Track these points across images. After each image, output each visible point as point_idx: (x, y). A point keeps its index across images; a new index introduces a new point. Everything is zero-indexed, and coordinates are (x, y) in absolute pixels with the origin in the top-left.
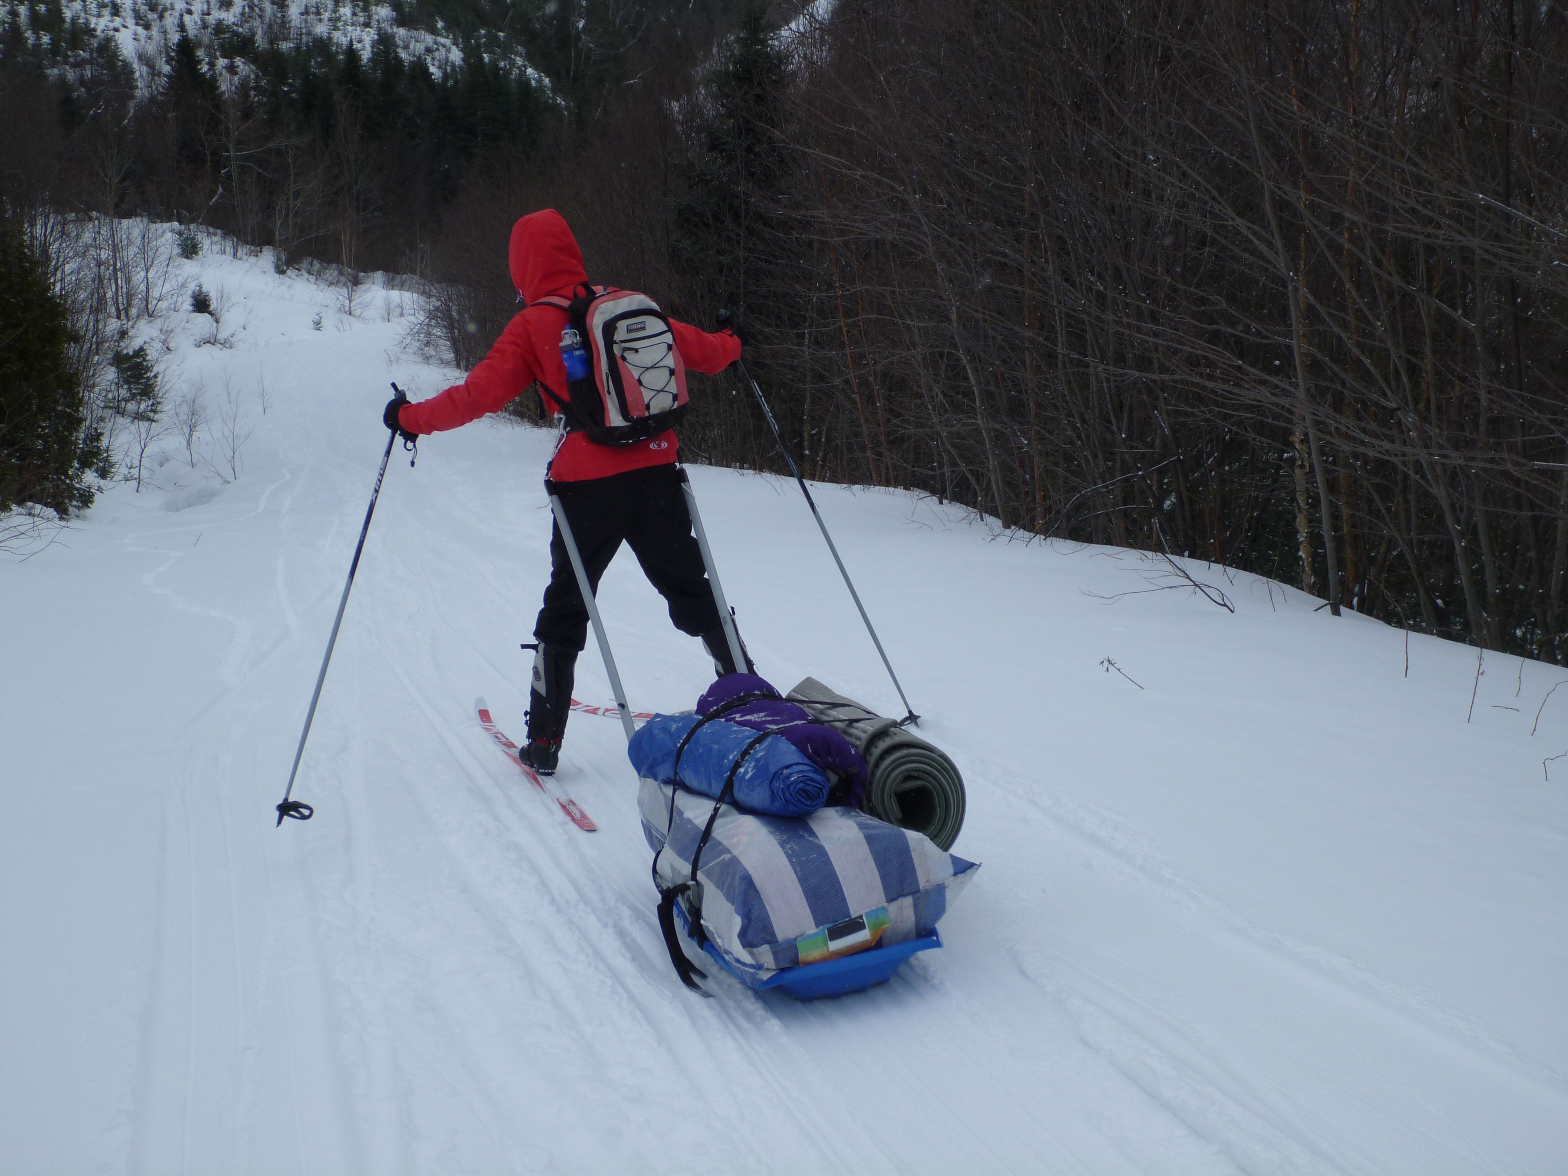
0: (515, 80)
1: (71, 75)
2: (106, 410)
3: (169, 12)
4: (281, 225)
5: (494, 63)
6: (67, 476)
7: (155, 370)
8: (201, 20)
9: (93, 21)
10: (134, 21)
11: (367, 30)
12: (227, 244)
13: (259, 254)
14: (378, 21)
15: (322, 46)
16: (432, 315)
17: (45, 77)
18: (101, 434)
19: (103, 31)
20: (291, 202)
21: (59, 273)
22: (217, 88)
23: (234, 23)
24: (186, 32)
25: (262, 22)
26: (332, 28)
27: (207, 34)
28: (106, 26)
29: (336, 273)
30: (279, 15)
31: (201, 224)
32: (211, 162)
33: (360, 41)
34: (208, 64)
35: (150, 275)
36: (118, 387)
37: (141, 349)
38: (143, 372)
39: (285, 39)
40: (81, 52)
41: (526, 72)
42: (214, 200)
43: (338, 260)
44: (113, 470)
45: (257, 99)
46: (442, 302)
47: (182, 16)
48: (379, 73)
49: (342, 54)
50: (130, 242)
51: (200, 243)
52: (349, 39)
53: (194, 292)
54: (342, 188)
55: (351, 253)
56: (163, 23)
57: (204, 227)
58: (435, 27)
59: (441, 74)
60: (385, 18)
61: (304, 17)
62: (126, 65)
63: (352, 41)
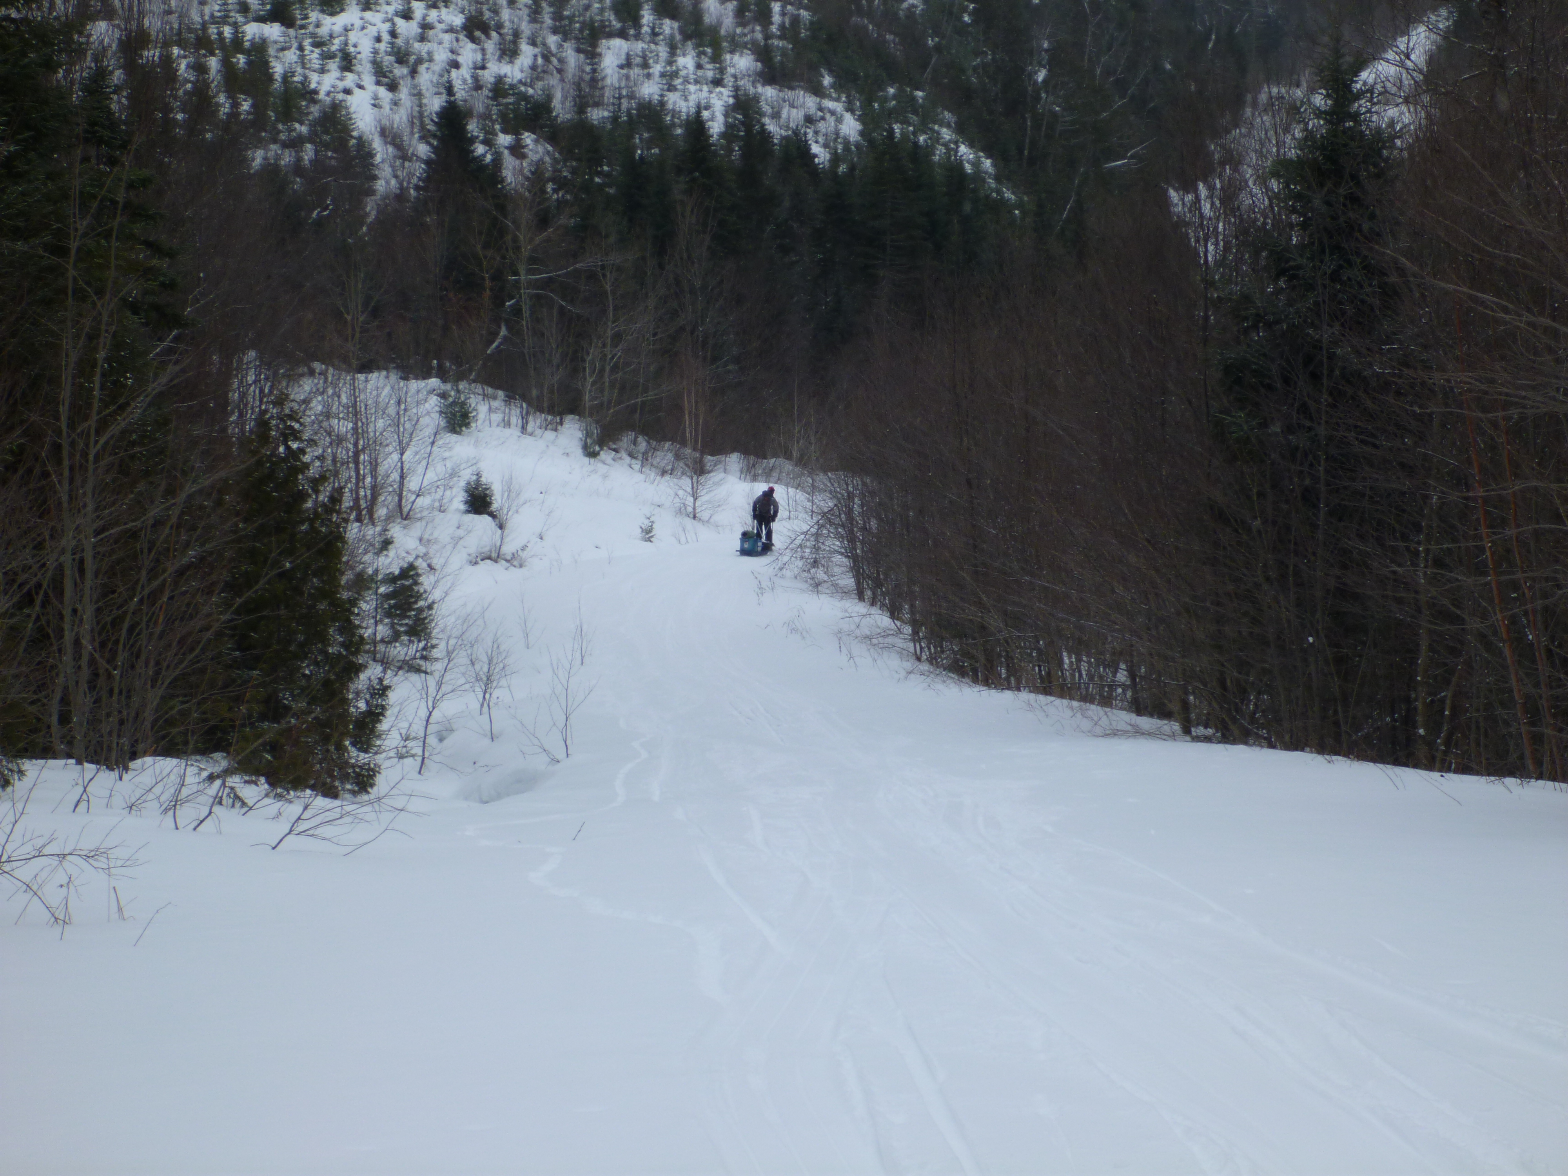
0: (941, 165)
1: (284, 160)
3: (426, 65)
4: (593, 384)
5: (910, 140)
7: (429, 598)
8: (472, 77)
9: (314, 79)
10: (374, 78)
11: (718, 90)
12: (513, 412)
13: (559, 427)
14: (735, 76)
15: (651, 114)
16: (822, 519)
17: (245, 164)
19: (329, 94)
20: (608, 349)
22: (500, 179)
23: (520, 82)
24: (452, 94)
25: (562, 80)
26: (666, 87)
27: (482, 98)
28: (333, 87)
29: (671, 457)
30: (588, 68)
31: (474, 381)
32: (491, 289)
33: (707, 108)
34: (484, 143)
35: (406, 458)
37: (411, 566)
38: (413, 600)
39: (597, 105)
40: (297, 124)
41: (956, 151)
42: (494, 346)
43: (676, 437)
45: (556, 195)
46: (838, 500)
47: (445, 70)
48: (736, 155)
49: (680, 126)
50: (379, 409)
51: (474, 410)
52: (692, 103)
53: (468, 483)
54: (682, 329)
55: (697, 424)
56: (416, 81)
57: (479, 386)
58: (820, 84)
59: (828, 156)
60: (744, 72)
61: (624, 71)
62: (362, 143)
63: (696, 107)
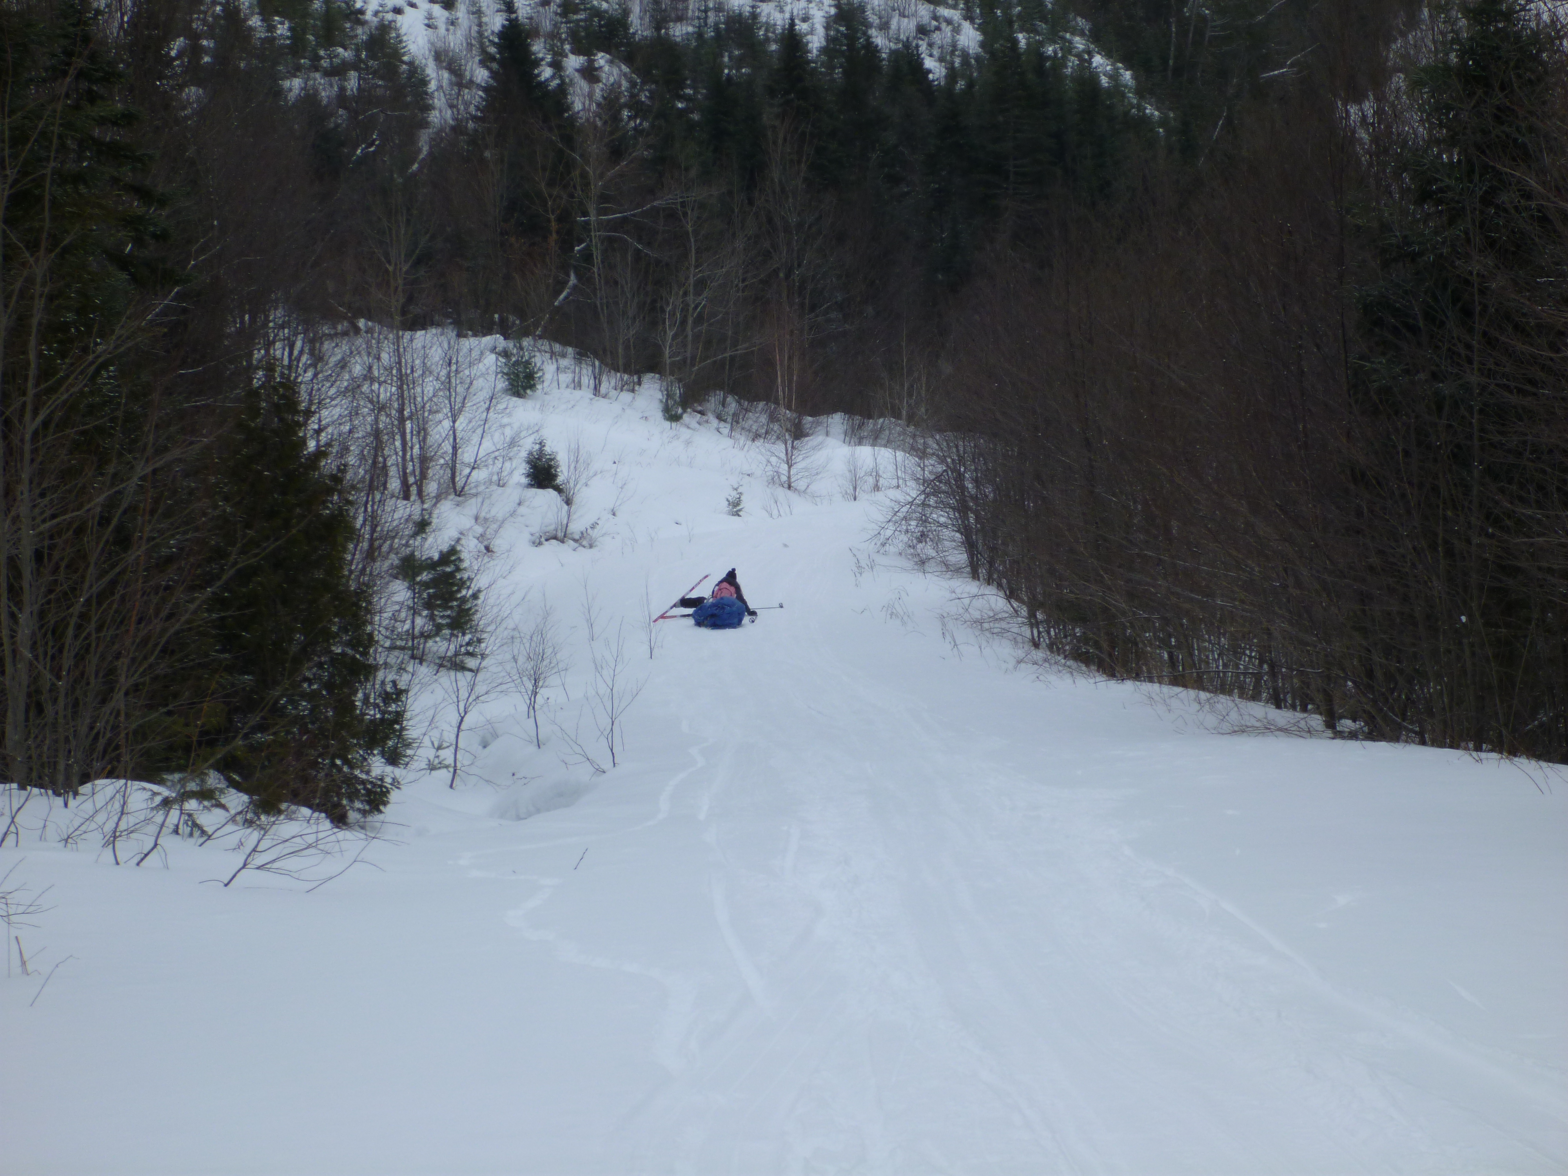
0: (1071, 76)
1: (325, 90)
2: (394, 653)
4: (675, 337)
5: (1035, 49)
15: (742, 29)
16: (929, 488)
17: (281, 94)
19: (376, 13)
20: (690, 298)
22: (567, 106)
24: (515, 13)
27: (549, 15)
29: (764, 418)
31: (540, 337)
32: (558, 232)
33: (805, 19)
34: (551, 65)
35: (459, 426)
36: (414, 614)
37: (453, 550)
38: (455, 588)
39: (680, 19)
40: (341, 49)
41: (1091, 63)
42: (562, 297)
43: (769, 396)
44: (409, 752)
45: (633, 123)
46: (946, 465)
48: (838, 73)
49: (776, 41)
50: (427, 371)
51: (539, 370)
52: (787, 15)
53: (531, 453)
54: (775, 272)
55: (790, 381)
57: (546, 342)
59: (944, 72)
62: (414, 68)
63: (792, 19)
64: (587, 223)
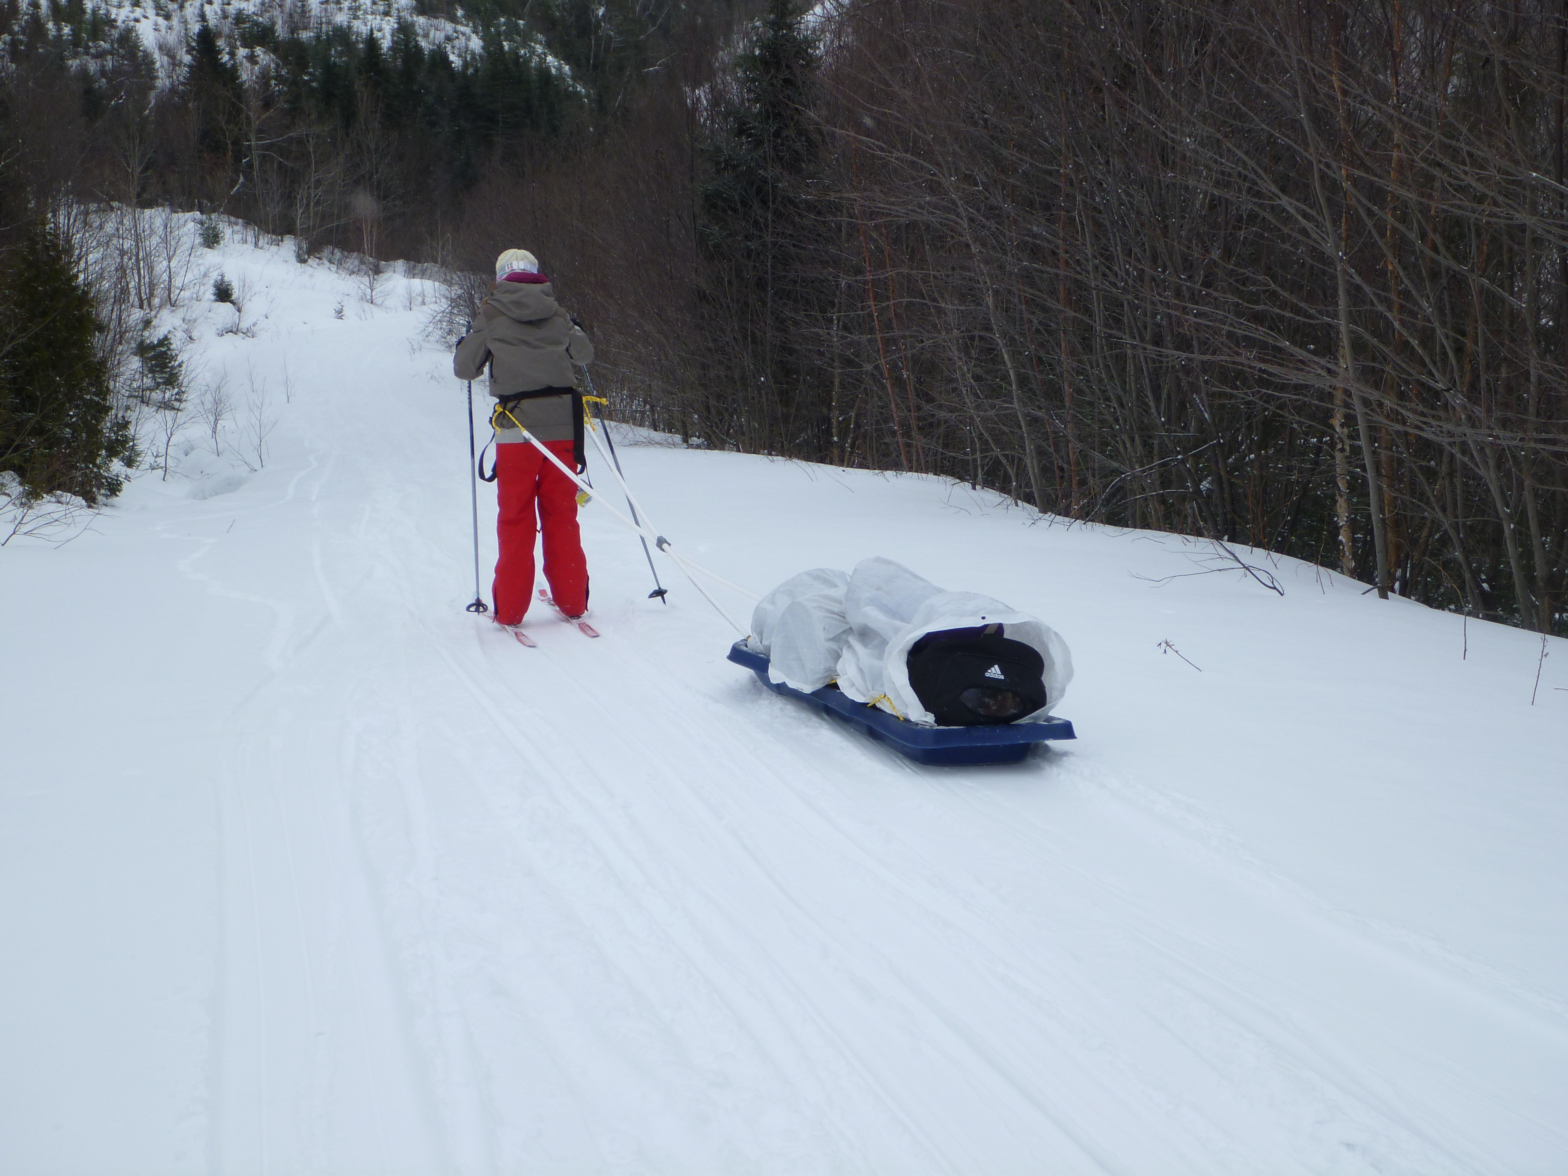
0: (535, 69)
1: (93, 66)
2: (131, 399)
4: (303, 213)
5: (515, 52)
6: (95, 465)
7: (179, 359)
8: (221, 10)
9: (114, 12)
10: (155, 11)
11: (387, 18)
12: (249, 233)
13: (280, 243)
14: (398, 10)
15: (342, 35)
16: (454, 302)
17: (66, 69)
18: (128, 423)
19: (124, 22)
20: (312, 191)
21: (82, 264)
22: (238, 78)
23: (254, 13)
24: (206, 22)
25: (282, 12)
26: (352, 17)
27: (228, 24)
28: (127, 17)
29: (357, 262)
30: (299, 4)
31: (222, 213)
32: (232, 151)
33: (380, 30)
34: (228, 54)
35: (172, 264)
36: (143, 376)
37: (166, 338)
38: (168, 361)
39: (305, 28)
40: (102, 42)
41: (546, 60)
42: (235, 189)
43: (359, 249)
44: (139, 459)
45: (277, 88)
46: (464, 290)
47: (202, 5)
48: (399, 62)
49: (362, 43)
50: (152, 232)
51: (222, 232)
52: (369, 28)
53: (216, 281)
54: (363, 176)
55: (372, 240)
56: (183, 13)
57: (226, 216)
58: (455, 15)
59: (461, 63)
60: (404, 7)
61: (324, 6)
62: (147, 55)
63: (372, 30)
64: (250, 146)
